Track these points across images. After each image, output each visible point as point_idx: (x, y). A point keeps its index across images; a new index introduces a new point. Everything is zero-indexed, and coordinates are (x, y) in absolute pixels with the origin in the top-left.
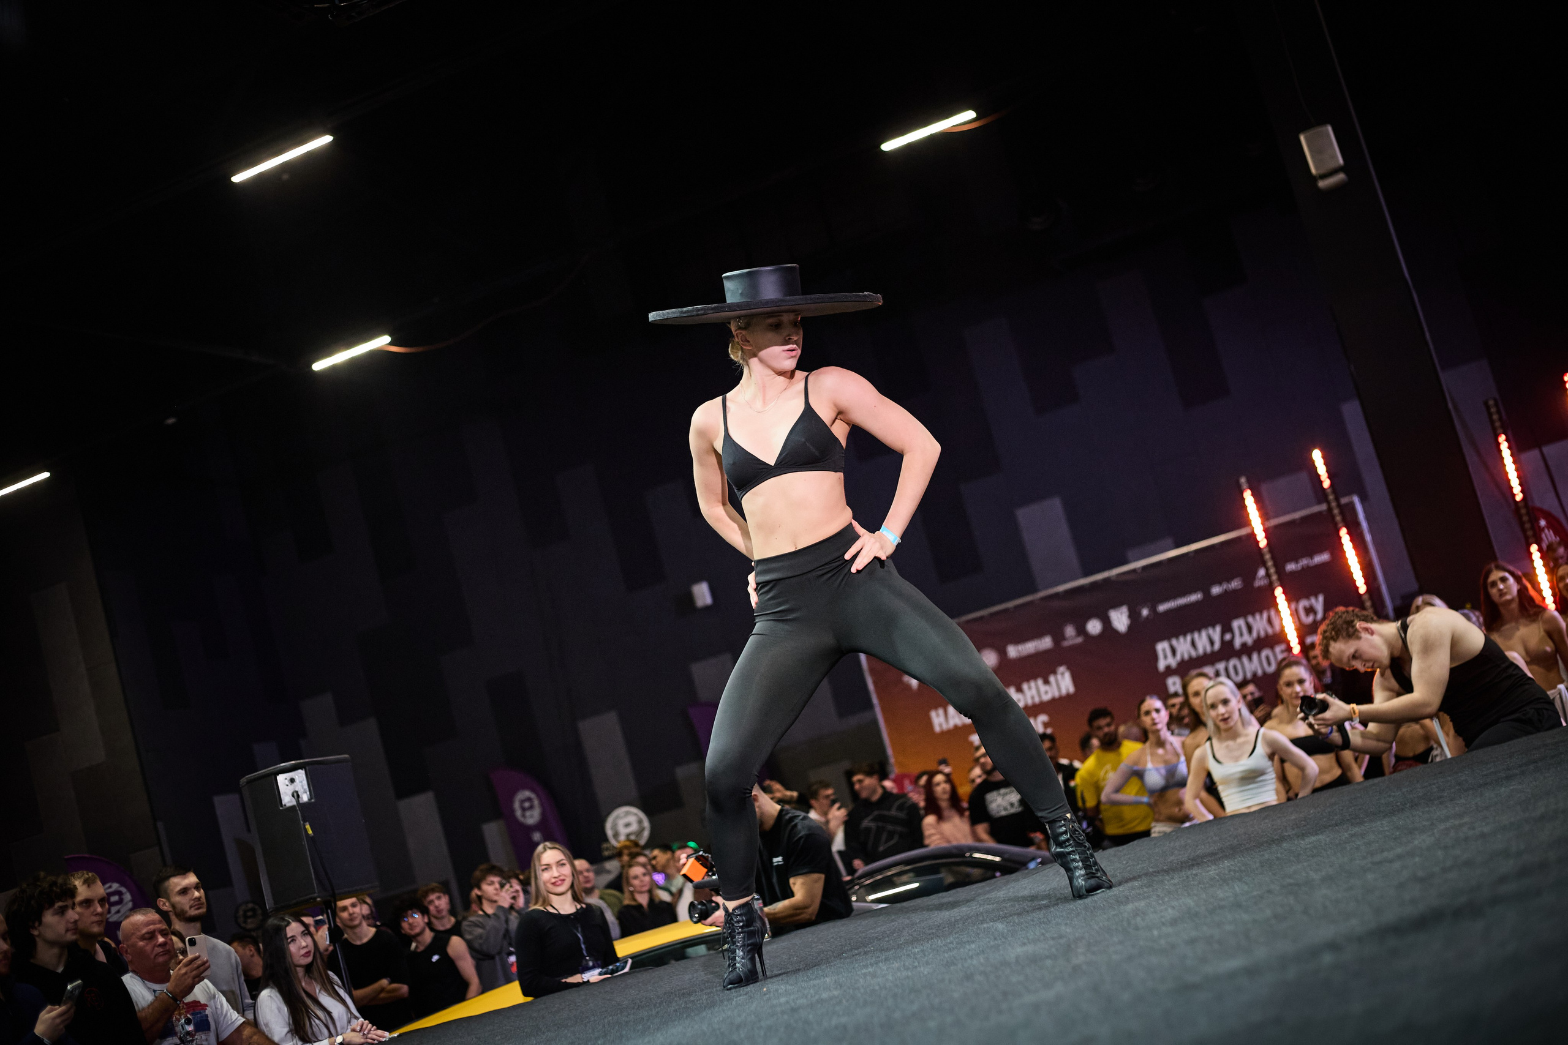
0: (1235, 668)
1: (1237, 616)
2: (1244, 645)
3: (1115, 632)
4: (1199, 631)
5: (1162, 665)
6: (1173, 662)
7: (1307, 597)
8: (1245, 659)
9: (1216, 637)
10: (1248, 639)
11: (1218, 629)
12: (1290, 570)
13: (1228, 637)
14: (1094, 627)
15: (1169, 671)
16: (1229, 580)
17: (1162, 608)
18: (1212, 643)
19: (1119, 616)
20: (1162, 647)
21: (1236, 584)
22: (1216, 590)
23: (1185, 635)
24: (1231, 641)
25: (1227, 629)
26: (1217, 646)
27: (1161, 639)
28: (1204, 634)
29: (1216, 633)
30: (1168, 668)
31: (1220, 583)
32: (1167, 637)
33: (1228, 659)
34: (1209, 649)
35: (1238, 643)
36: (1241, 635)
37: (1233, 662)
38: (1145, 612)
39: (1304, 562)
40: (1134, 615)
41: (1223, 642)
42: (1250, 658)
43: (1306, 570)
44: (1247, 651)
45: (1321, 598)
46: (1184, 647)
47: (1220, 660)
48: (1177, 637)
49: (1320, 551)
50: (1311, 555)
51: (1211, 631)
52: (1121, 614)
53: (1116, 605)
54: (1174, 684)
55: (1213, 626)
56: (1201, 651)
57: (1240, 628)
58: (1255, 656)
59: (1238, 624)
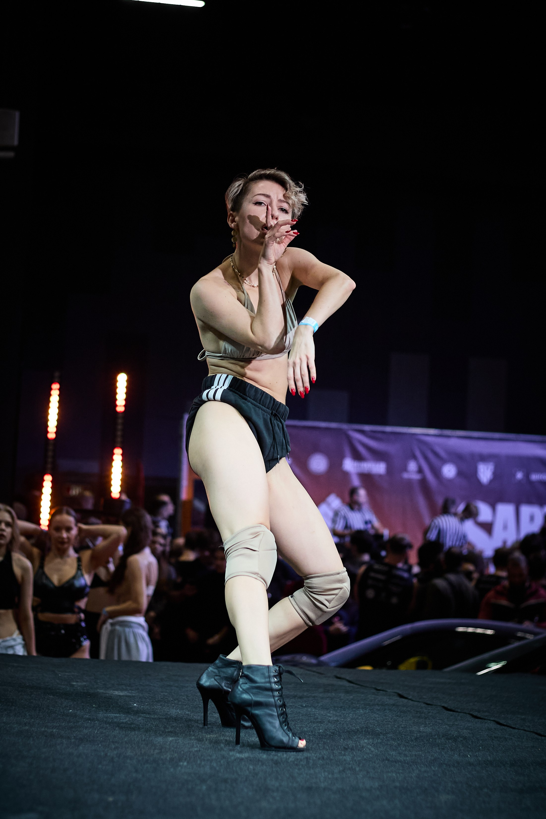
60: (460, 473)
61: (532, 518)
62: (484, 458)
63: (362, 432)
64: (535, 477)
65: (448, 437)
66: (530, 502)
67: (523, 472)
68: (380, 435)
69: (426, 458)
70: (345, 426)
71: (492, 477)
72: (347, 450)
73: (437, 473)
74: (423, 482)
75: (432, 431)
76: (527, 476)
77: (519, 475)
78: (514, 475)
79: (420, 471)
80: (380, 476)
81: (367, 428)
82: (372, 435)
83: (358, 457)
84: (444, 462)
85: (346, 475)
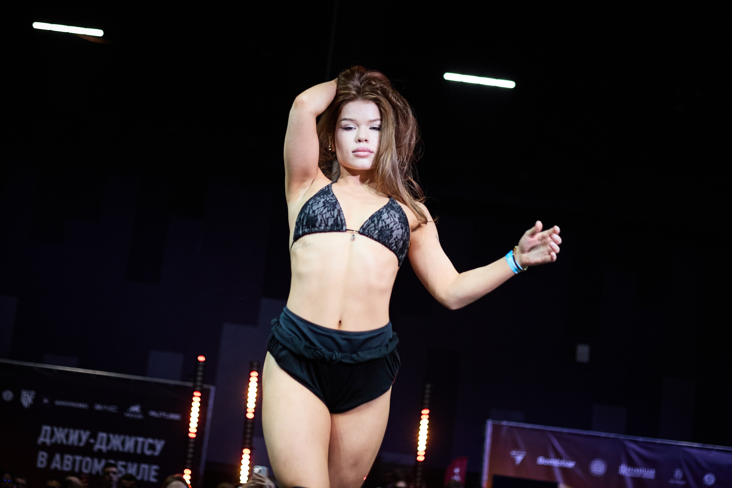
0: (87, 463)
1: (103, 431)
2: (100, 450)
3: (21, 404)
4: (75, 428)
5: (41, 440)
6: (48, 441)
7: (153, 438)
8: (96, 461)
9: (84, 438)
10: (104, 448)
11: (88, 433)
12: (152, 415)
13: (92, 441)
14: (8, 395)
15: (44, 447)
16: (109, 404)
17: (58, 403)
18: (80, 439)
19: (28, 395)
20: (47, 428)
21: (112, 409)
22: (98, 407)
23: (64, 427)
24: (93, 445)
25: (94, 436)
26: (82, 444)
27: (47, 424)
28: (77, 432)
29: (85, 436)
30: (44, 443)
31: (102, 404)
32: (52, 425)
33: (84, 455)
34: (76, 443)
35: (97, 447)
36: (101, 444)
37: (89, 459)
38: (46, 401)
39: (163, 414)
40: (37, 400)
41: (87, 442)
42: (99, 462)
43: (163, 420)
44: (99, 455)
45: (162, 443)
46: (60, 435)
47: (79, 454)
48: (58, 427)
49: (175, 412)
50: (169, 412)
51: (82, 432)
52: (30, 395)
53: (28, 388)
54: (42, 458)
55: (85, 430)
56: (70, 442)
57: (102, 438)
58: (103, 462)
59: (103, 435)
63: (636, 442)
70: (622, 437)
79: (684, 478)
81: (641, 439)
82: (644, 445)
83: (631, 464)
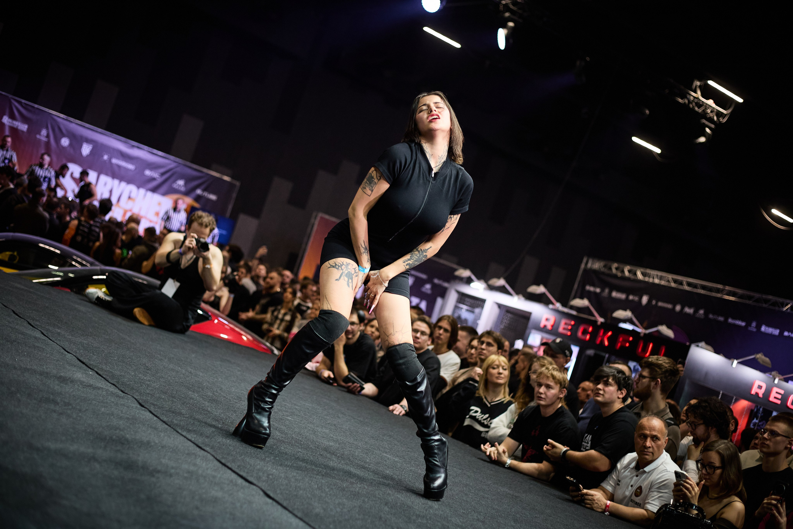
60: (71, 145)
61: (105, 184)
62: (88, 141)
64: (114, 161)
65: (71, 122)
66: (107, 174)
67: (108, 156)
68: (30, 108)
69: (53, 130)
71: (89, 154)
72: (7, 111)
73: (58, 141)
74: (48, 144)
75: (62, 116)
76: (110, 159)
77: (106, 157)
78: (103, 156)
80: (23, 132)
84: (64, 136)
85: (3, 124)
